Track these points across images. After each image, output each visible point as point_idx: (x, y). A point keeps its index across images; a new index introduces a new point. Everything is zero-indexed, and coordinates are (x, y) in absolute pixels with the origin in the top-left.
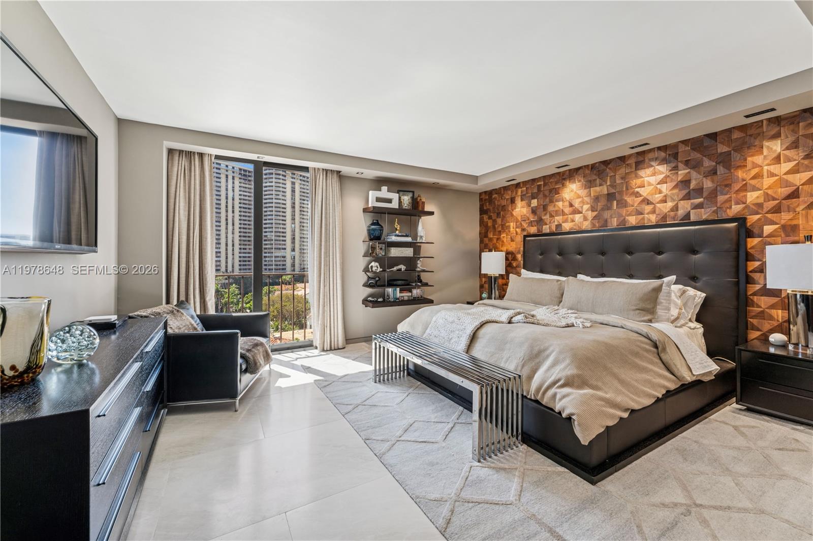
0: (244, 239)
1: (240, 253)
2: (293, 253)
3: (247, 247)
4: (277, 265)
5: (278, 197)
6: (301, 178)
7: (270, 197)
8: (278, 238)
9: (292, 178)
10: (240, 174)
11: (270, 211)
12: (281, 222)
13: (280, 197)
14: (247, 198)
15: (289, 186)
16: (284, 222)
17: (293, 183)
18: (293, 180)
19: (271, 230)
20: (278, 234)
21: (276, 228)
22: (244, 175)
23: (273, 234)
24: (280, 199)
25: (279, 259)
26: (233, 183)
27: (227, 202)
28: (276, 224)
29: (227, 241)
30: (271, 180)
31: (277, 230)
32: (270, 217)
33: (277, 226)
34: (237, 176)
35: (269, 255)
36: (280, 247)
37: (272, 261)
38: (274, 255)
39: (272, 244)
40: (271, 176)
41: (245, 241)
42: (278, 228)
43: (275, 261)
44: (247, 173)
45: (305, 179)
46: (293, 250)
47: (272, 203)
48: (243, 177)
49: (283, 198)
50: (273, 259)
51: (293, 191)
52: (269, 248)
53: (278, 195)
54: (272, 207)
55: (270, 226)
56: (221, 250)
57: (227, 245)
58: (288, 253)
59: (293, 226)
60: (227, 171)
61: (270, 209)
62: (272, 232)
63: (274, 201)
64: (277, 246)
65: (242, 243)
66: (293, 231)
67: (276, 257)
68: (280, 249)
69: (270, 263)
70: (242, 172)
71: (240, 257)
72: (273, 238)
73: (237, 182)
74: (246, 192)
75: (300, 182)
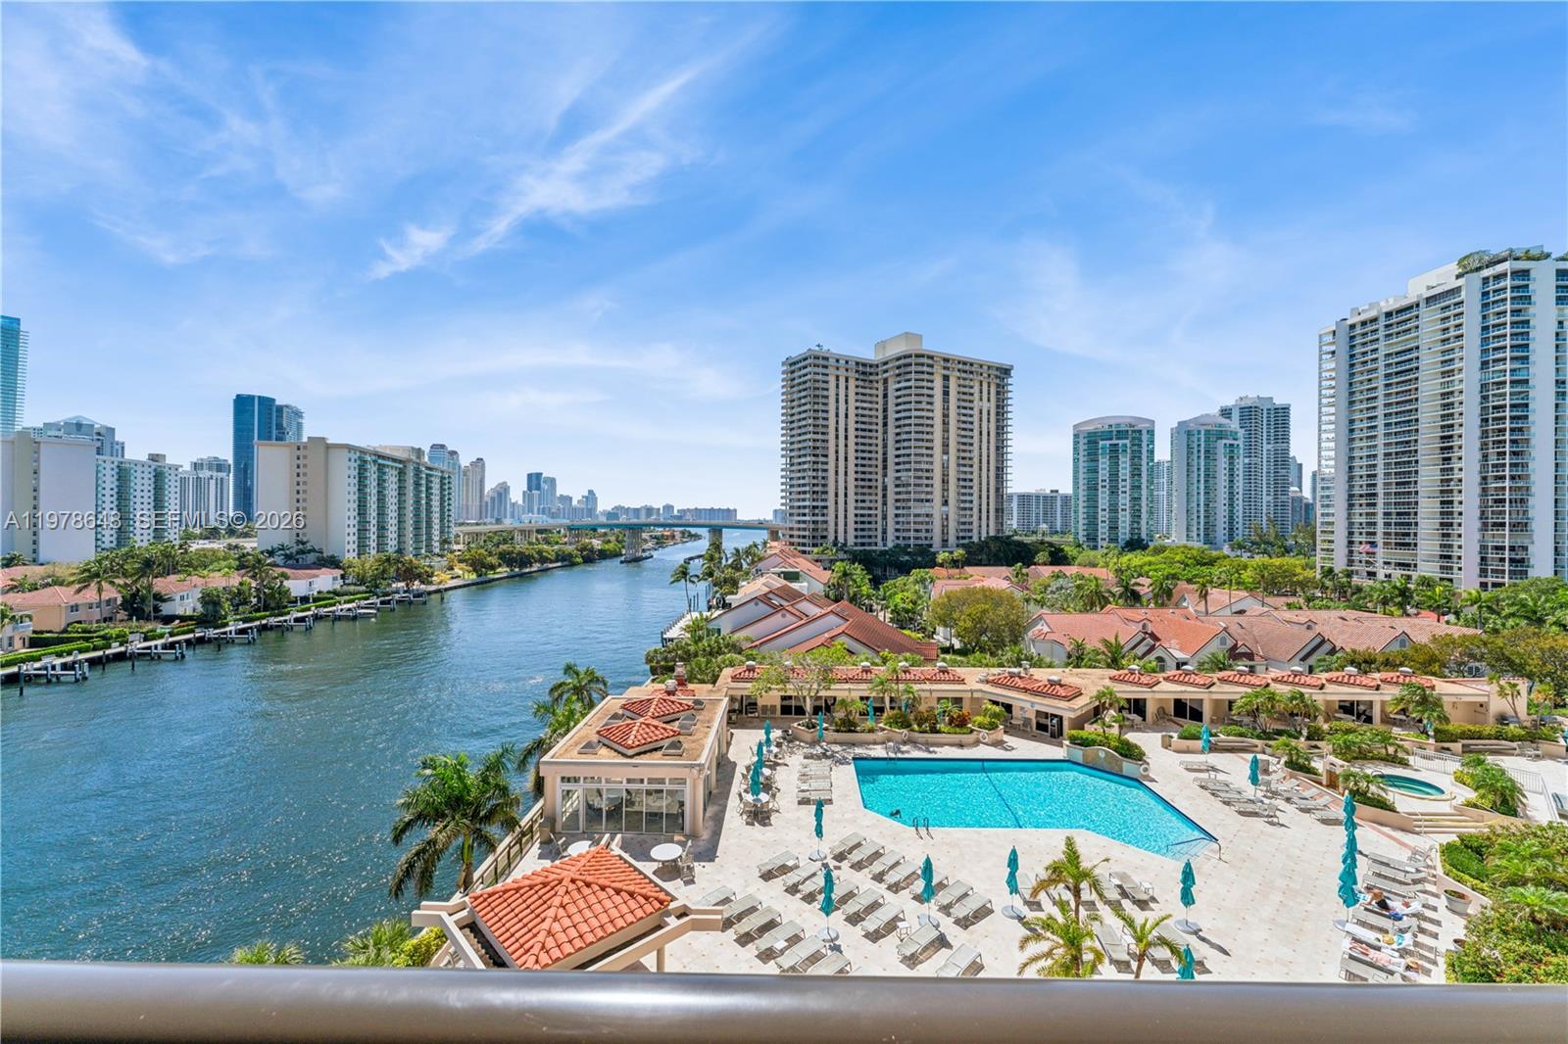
0: (863, 483)
1: (856, 508)
2: (945, 508)
3: (866, 498)
4: (917, 531)
5: (919, 406)
6: (960, 366)
7: (907, 406)
8: (918, 481)
9: (945, 368)
10: (857, 371)
11: (907, 433)
12: (924, 451)
13: (924, 406)
14: (867, 412)
15: (938, 384)
16: (929, 452)
17: (946, 378)
18: (946, 372)
19: (907, 466)
20: (920, 474)
21: (916, 462)
22: (864, 373)
23: (911, 474)
24: (923, 410)
25: (921, 519)
26: (847, 388)
27: (837, 422)
28: (916, 455)
29: (837, 489)
30: (908, 377)
31: (918, 466)
32: (906, 444)
33: (919, 459)
34: (852, 374)
35: (905, 512)
36: (923, 496)
37: (909, 523)
38: (913, 511)
39: (910, 493)
40: (909, 369)
41: (863, 487)
42: (920, 462)
43: (915, 523)
44: (868, 369)
45: (967, 368)
46: (946, 503)
47: (910, 417)
48: (862, 377)
49: (929, 407)
50: (912, 519)
51: (946, 393)
52: (904, 500)
53: (920, 402)
54: (910, 425)
55: (906, 459)
56: (828, 504)
57: (836, 495)
58: (937, 509)
59: (945, 457)
60: (838, 369)
61: (907, 429)
62: (910, 470)
63: (914, 413)
64: (918, 496)
65: (860, 490)
66: (945, 467)
67: (916, 515)
68: (922, 501)
69: (906, 527)
70: (861, 368)
71: (856, 515)
72: (912, 481)
73: (852, 383)
74: (865, 402)
75: (958, 374)
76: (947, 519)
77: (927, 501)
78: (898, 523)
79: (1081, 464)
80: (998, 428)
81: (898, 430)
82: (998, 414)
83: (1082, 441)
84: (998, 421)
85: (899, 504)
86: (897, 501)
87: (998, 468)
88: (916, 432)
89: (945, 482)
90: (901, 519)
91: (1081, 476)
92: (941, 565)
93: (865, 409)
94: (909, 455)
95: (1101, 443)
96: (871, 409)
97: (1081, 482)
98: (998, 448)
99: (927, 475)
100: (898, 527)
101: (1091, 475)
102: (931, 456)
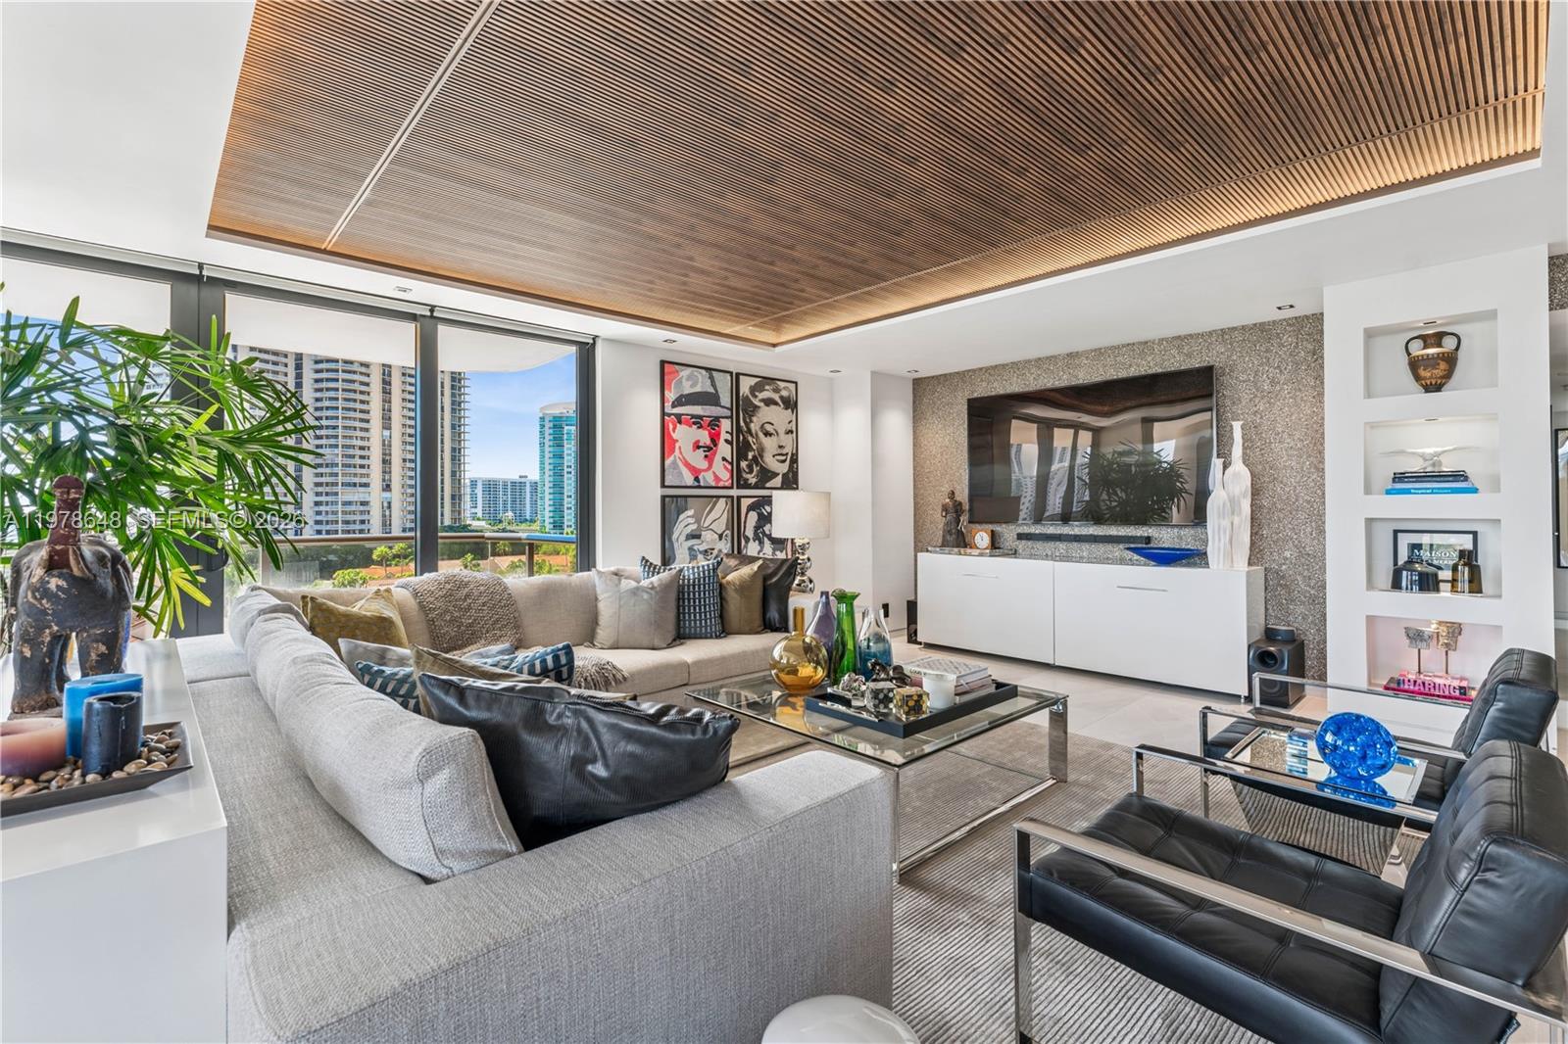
76: (389, 507)
77: (361, 485)
78: (319, 513)
79: (547, 449)
80: (453, 403)
81: (318, 395)
82: (453, 387)
83: (548, 425)
84: (453, 395)
85: (320, 489)
86: (317, 485)
87: (453, 450)
88: (345, 400)
89: (386, 462)
90: (323, 508)
91: (547, 461)
92: (379, 563)
93: (267, 362)
94: (335, 427)
95: (566, 428)
96: (275, 363)
97: (547, 467)
98: (453, 427)
99: (362, 453)
100: (319, 518)
101: (558, 461)
102: (367, 430)
